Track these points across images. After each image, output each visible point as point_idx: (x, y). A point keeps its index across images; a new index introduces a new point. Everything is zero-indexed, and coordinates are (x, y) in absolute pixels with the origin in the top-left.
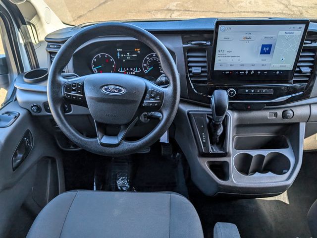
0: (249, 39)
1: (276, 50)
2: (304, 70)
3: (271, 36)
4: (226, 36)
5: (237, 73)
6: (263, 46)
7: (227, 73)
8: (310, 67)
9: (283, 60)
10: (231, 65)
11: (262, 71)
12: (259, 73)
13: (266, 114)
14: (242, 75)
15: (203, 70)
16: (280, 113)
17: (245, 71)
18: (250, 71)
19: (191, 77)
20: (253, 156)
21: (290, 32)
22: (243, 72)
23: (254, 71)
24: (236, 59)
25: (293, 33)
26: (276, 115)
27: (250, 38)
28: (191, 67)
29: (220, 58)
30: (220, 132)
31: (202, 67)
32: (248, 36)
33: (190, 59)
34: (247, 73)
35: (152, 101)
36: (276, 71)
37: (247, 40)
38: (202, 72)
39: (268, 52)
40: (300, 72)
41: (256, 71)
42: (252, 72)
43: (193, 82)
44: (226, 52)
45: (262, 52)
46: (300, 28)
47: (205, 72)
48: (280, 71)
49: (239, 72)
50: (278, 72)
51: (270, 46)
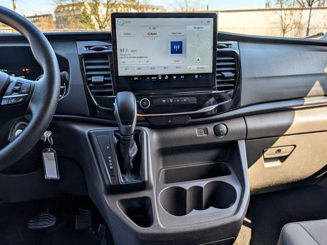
0: (155, 35)
1: (188, 47)
2: (226, 74)
3: (179, 31)
4: (126, 32)
5: (148, 78)
6: (173, 44)
7: (135, 79)
9: (198, 60)
10: (139, 69)
11: (178, 76)
12: (175, 77)
13: (196, 133)
14: (154, 82)
15: (105, 79)
16: (210, 128)
17: (157, 76)
18: (163, 76)
19: (91, 88)
20: (187, 189)
21: (199, 26)
22: (155, 78)
23: (169, 75)
24: (143, 61)
25: (203, 28)
26: (206, 131)
27: (156, 34)
28: (90, 76)
29: (123, 60)
30: (133, 152)
31: (105, 76)
32: (153, 31)
34: (160, 78)
35: (15, 95)
36: (194, 75)
37: (152, 36)
38: (105, 81)
39: (180, 51)
41: (171, 76)
43: (93, 93)
44: (129, 52)
45: (173, 51)
46: (208, 22)
47: (109, 81)
48: (199, 74)
49: (151, 76)
50: (196, 76)
51: (180, 43)
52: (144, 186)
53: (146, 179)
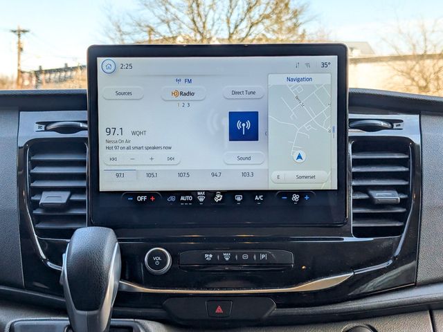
0: (190, 97)
1: (272, 125)
3: (250, 88)
4: (122, 89)
6: (234, 117)
7: (141, 198)
10: (150, 175)
11: (249, 195)
14: (188, 208)
15: (74, 197)
17: (194, 193)
18: (210, 194)
21: (301, 76)
22: (190, 198)
23: (223, 193)
24: (161, 155)
25: (310, 79)
27: (192, 94)
29: (113, 153)
32: (186, 87)
36: (289, 193)
38: (71, 204)
39: (252, 135)
41: (228, 194)
43: (41, 233)
44: (127, 135)
45: (235, 135)
46: (324, 65)
47: (81, 204)
49: (179, 194)
51: (253, 117)
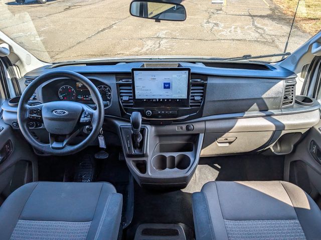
0: (155, 80)
1: (174, 85)
2: (196, 98)
3: (168, 77)
4: (139, 78)
5: (151, 100)
6: (165, 84)
7: (145, 100)
8: (201, 96)
9: (179, 92)
10: (146, 95)
11: (168, 100)
12: (166, 100)
13: (176, 128)
14: (155, 102)
15: (130, 98)
16: (184, 127)
17: (156, 99)
18: (159, 99)
19: (122, 103)
20: (167, 157)
26: (182, 128)
28: (122, 96)
29: (138, 91)
30: (139, 140)
31: (130, 96)
32: (154, 78)
33: (122, 91)
35: (86, 119)
36: (177, 99)
37: (153, 80)
38: (129, 99)
39: (169, 88)
40: (194, 99)
41: (163, 99)
42: (161, 100)
43: (123, 106)
45: (165, 88)
47: (131, 99)
48: (179, 99)
49: (153, 99)
50: (178, 100)
51: (169, 84)
52: (144, 155)
53: (145, 153)
